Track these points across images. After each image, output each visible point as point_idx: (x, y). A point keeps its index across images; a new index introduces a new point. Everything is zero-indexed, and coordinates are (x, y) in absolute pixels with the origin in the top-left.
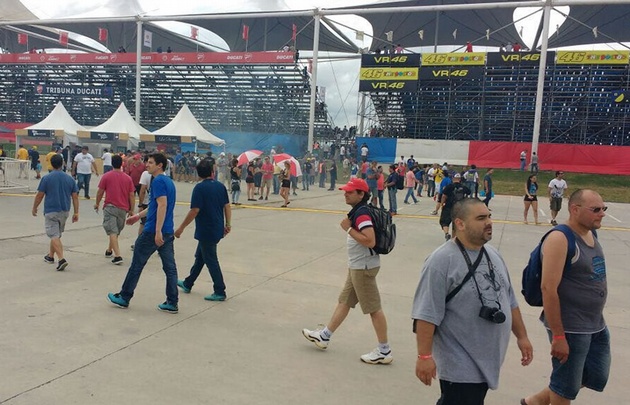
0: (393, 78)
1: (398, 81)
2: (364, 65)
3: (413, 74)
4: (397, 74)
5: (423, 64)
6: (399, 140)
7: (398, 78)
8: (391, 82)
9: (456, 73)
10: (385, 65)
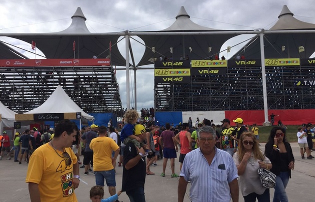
0: (176, 75)
1: (179, 77)
2: (156, 67)
3: (187, 72)
4: (178, 72)
5: (193, 66)
6: (183, 113)
7: (179, 75)
8: (175, 77)
9: (212, 72)
10: (170, 67)
